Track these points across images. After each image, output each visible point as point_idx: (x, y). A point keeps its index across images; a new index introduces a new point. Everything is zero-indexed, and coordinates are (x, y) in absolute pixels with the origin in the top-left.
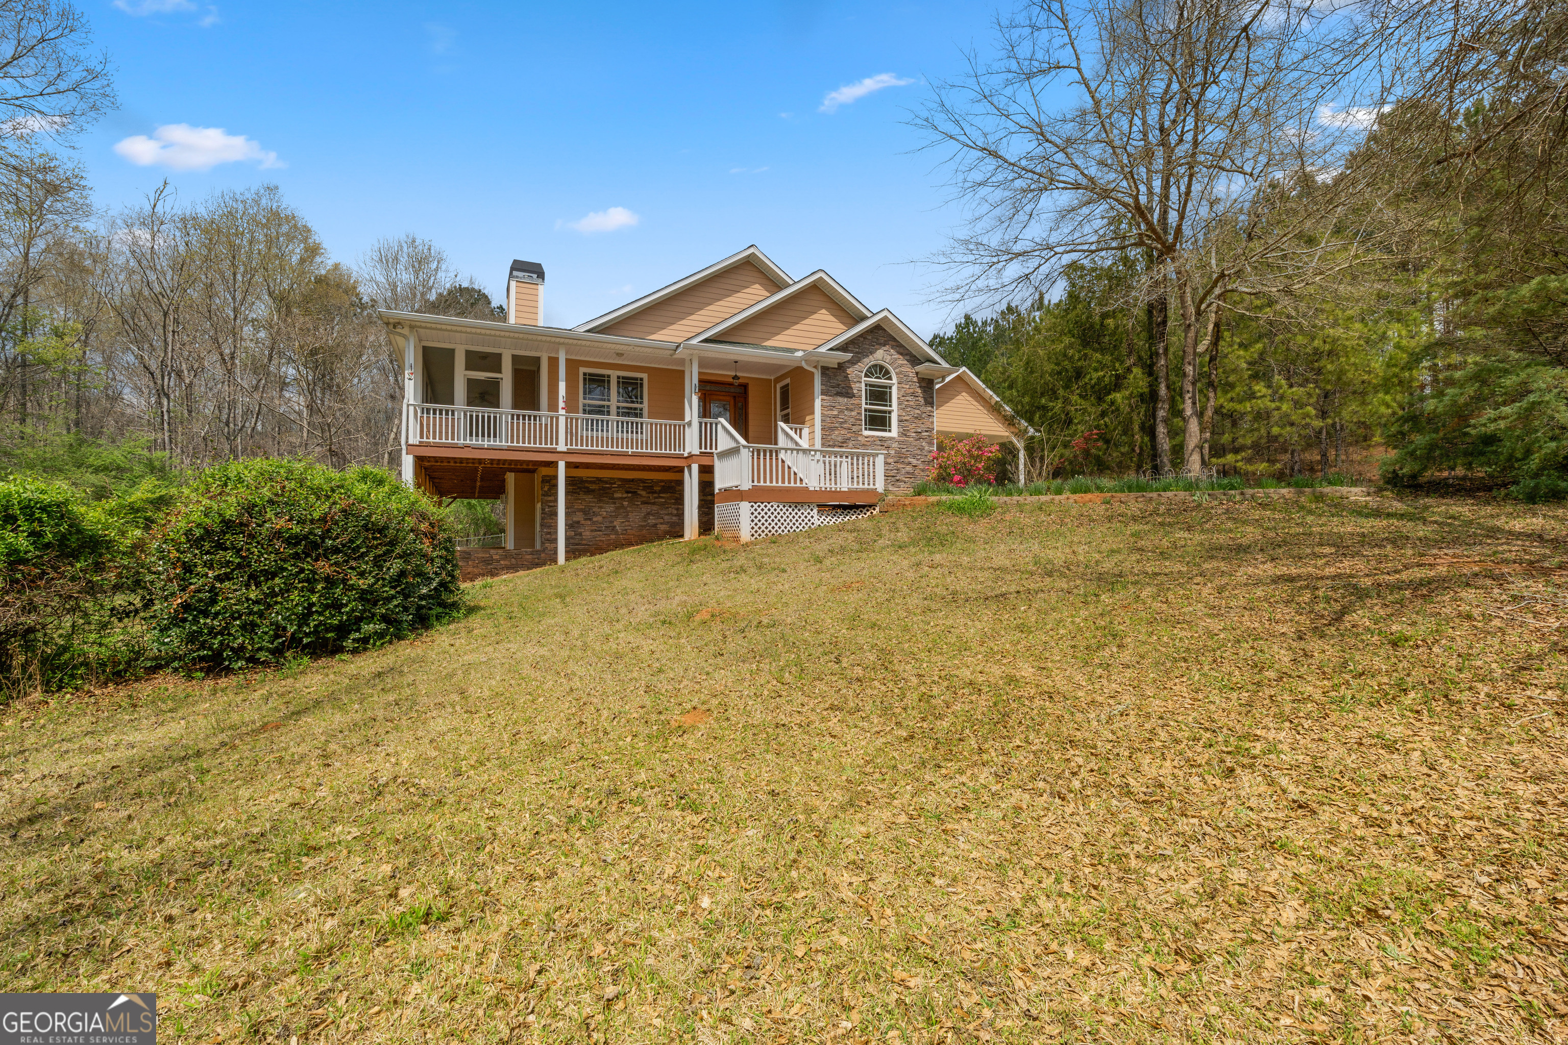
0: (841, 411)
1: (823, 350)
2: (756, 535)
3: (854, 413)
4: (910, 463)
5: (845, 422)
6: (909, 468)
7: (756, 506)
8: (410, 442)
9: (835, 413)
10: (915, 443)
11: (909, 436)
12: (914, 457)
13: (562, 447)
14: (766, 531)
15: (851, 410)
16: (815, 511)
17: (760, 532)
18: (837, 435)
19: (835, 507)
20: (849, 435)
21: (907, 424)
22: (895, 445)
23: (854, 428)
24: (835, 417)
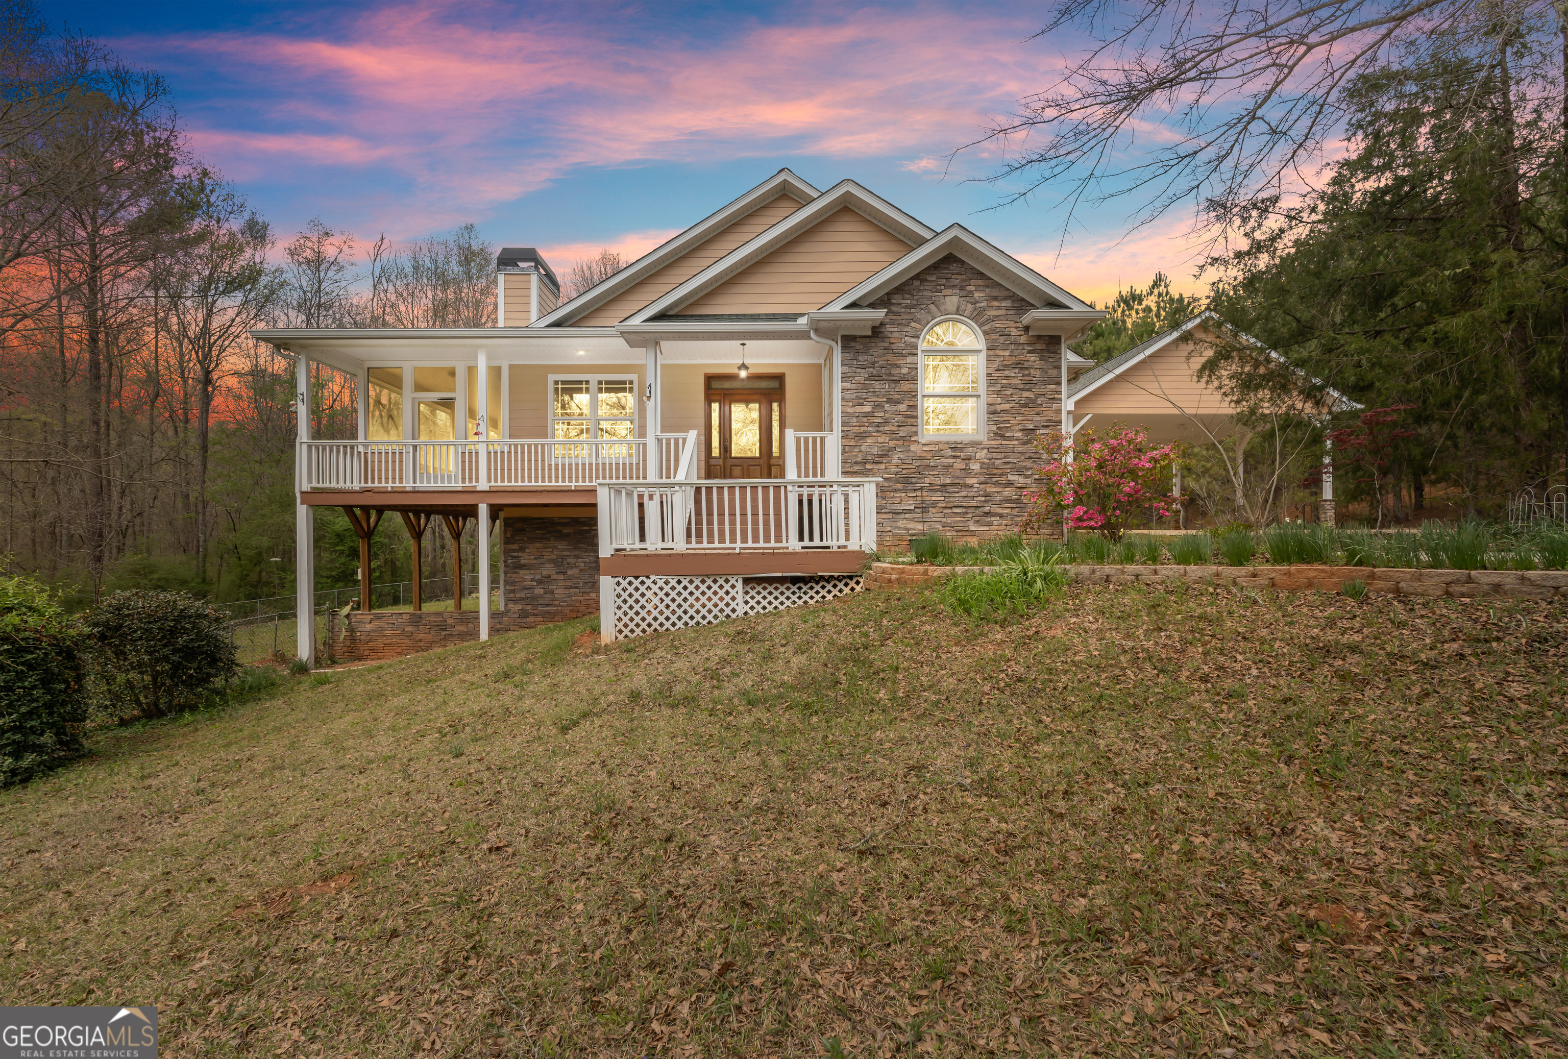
0: (878, 406)
1: (836, 308)
2: (626, 631)
3: (902, 407)
4: (1010, 484)
5: (886, 422)
6: (1008, 492)
7: (624, 583)
8: (304, 489)
9: (868, 409)
10: (1021, 449)
11: (1010, 438)
12: (1020, 471)
13: (483, 485)
14: (644, 625)
15: (897, 402)
16: (739, 586)
17: (632, 625)
18: (871, 446)
19: (782, 580)
20: (892, 444)
21: (1006, 417)
22: (982, 454)
23: (903, 432)
24: (867, 415)
